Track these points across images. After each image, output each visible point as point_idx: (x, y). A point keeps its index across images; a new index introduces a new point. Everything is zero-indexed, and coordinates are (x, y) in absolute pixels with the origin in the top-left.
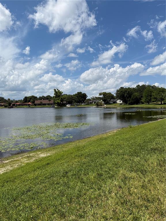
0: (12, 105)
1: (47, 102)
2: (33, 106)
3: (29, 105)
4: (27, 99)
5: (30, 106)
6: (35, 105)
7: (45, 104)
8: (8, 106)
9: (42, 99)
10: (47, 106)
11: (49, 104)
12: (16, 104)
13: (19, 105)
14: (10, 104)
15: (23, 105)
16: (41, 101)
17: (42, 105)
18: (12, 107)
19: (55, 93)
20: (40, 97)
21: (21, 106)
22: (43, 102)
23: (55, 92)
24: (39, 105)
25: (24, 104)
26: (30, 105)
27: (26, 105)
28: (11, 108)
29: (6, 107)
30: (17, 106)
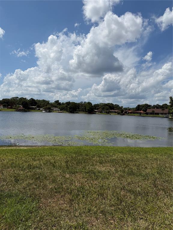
0: (124, 112)
1: (160, 111)
2: (144, 115)
3: (140, 113)
4: (139, 108)
5: (141, 115)
6: (147, 114)
7: (158, 114)
8: (121, 113)
9: (156, 108)
10: (160, 115)
11: (162, 114)
12: (128, 112)
13: (131, 113)
14: (122, 111)
15: (134, 113)
16: (154, 110)
17: (154, 114)
18: (124, 115)
19: (170, 102)
20: (154, 105)
21: (133, 114)
22: (155, 111)
23: (170, 100)
24: (151, 114)
25: (136, 112)
26: (142, 113)
27: (138, 113)
28: (122, 115)
29: (118, 114)
30: (128, 113)
